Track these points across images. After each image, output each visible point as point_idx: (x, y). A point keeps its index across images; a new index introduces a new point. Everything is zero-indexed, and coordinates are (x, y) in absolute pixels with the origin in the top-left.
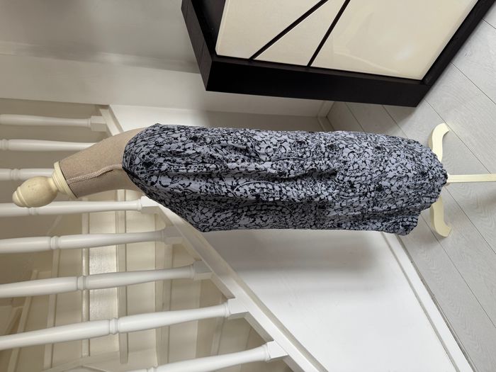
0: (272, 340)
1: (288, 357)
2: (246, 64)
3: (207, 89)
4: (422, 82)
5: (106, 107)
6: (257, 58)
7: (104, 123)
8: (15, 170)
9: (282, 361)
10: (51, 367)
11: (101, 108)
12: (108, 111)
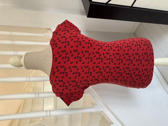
0: (113, 124)
2: (105, 5)
5: (50, 29)
6: (109, 3)
7: (49, 35)
11: (48, 30)
12: (50, 31)
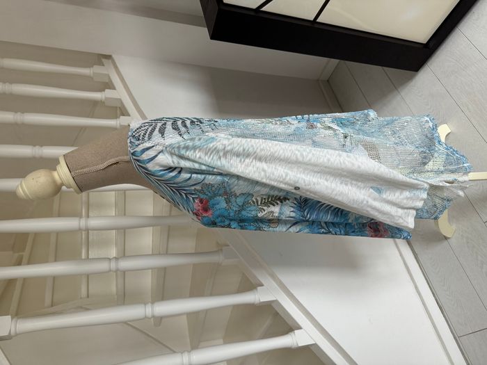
0: (262, 285)
1: (276, 301)
2: (252, 13)
3: (211, 39)
4: (426, 46)
5: (109, 57)
6: (264, 9)
7: (106, 73)
8: (19, 113)
9: (270, 305)
10: (52, 306)
11: (103, 58)
12: (110, 61)
